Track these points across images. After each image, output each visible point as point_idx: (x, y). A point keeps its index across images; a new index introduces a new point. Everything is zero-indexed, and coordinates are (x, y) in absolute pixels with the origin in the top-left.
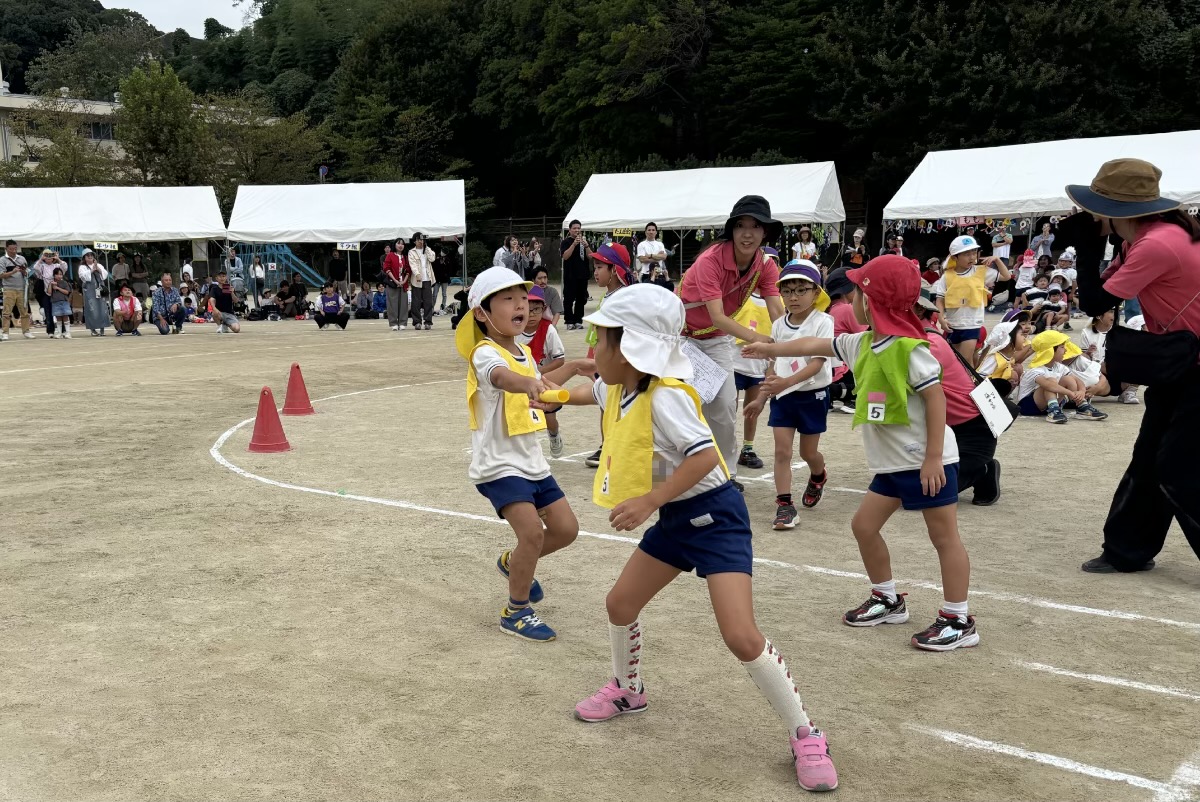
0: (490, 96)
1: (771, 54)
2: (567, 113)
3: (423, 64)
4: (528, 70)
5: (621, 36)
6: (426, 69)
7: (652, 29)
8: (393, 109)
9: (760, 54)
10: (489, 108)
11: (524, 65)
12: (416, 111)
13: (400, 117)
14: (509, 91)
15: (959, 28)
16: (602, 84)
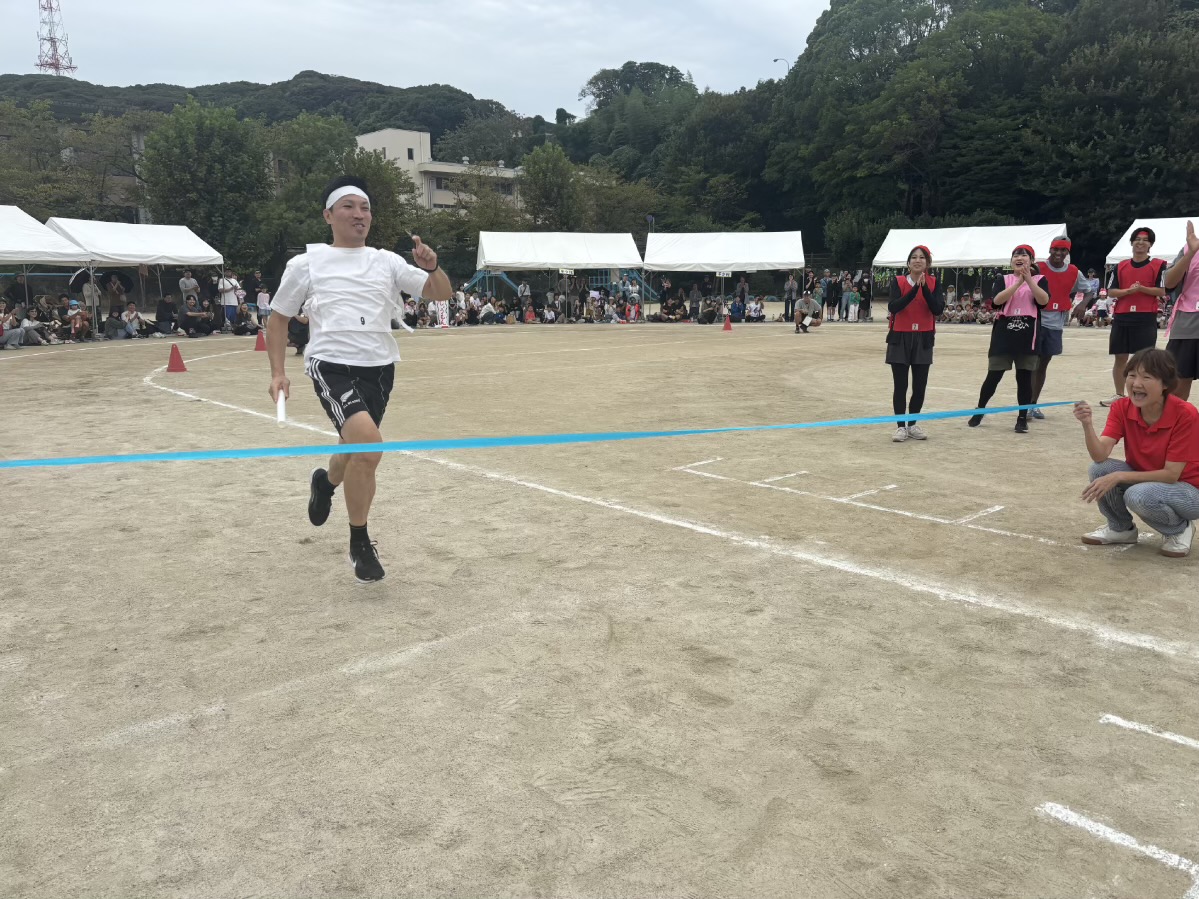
0: (776, 168)
1: (988, 142)
2: (833, 182)
3: (727, 145)
4: (805, 151)
5: (878, 128)
6: (729, 148)
7: (901, 124)
8: (706, 176)
9: (980, 142)
10: (776, 176)
11: (802, 147)
12: (722, 178)
13: (711, 182)
14: (792, 164)
15: (1130, 128)
16: (861, 162)
